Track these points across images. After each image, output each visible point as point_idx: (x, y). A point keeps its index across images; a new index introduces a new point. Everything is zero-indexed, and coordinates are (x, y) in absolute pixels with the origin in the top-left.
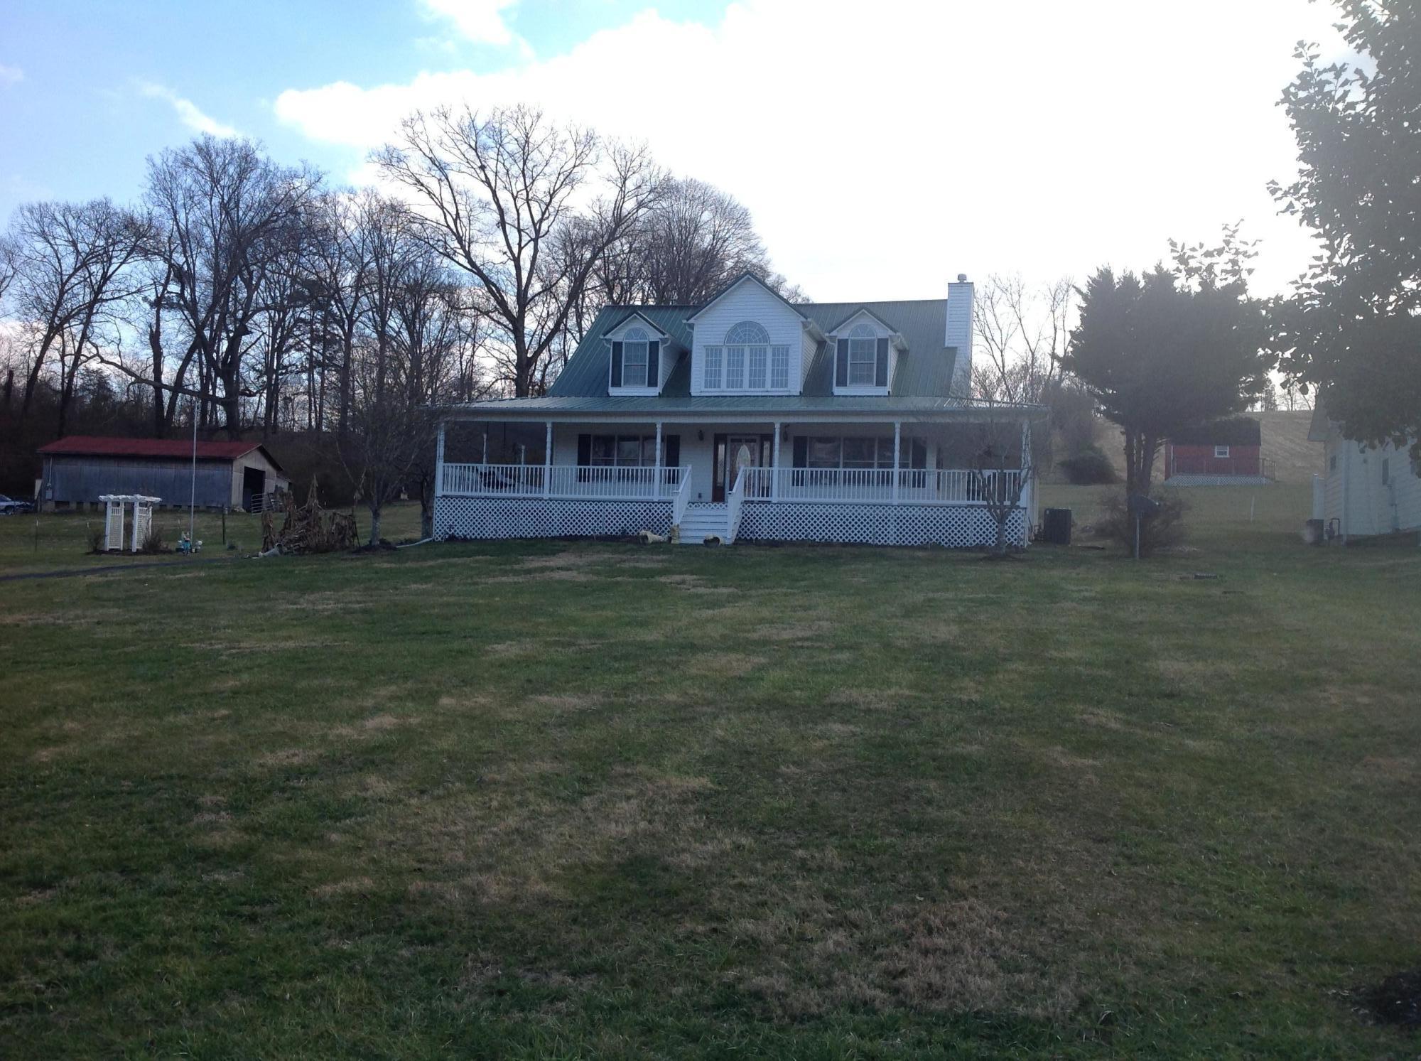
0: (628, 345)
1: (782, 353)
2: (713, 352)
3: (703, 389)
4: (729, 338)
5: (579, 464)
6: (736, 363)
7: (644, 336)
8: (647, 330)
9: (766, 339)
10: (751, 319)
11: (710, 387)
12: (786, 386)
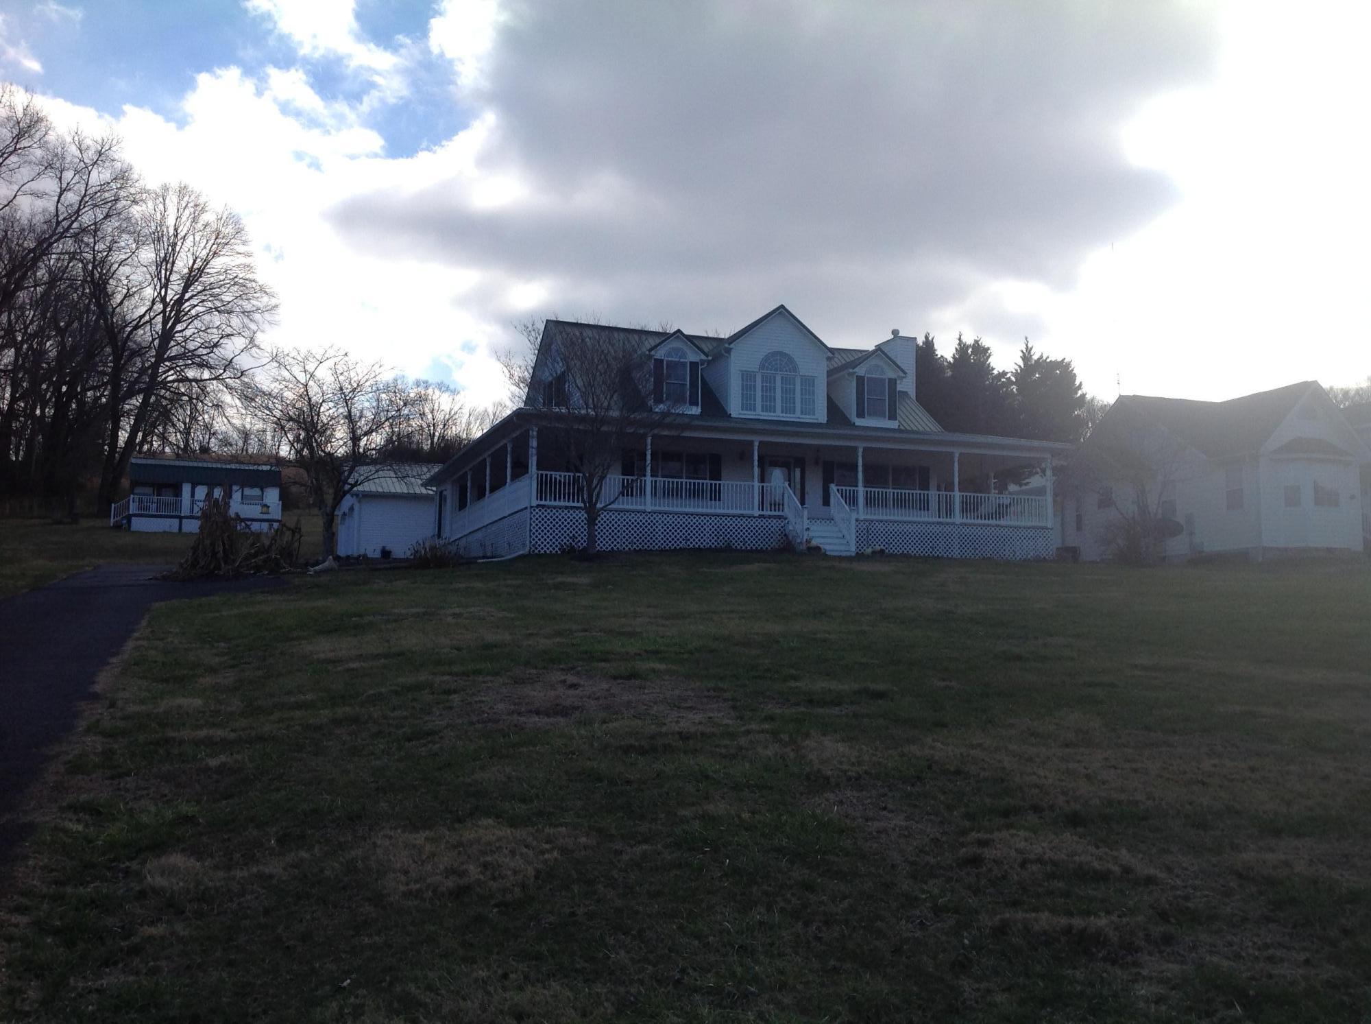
0: (669, 363)
1: (809, 382)
2: (747, 377)
3: (741, 412)
4: (762, 366)
5: (623, 474)
6: (769, 389)
7: (684, 355)
8: (688, 351)
9: (795, 369)
10: (781, 350)
11: (746, 410)
12: (814, 414)
